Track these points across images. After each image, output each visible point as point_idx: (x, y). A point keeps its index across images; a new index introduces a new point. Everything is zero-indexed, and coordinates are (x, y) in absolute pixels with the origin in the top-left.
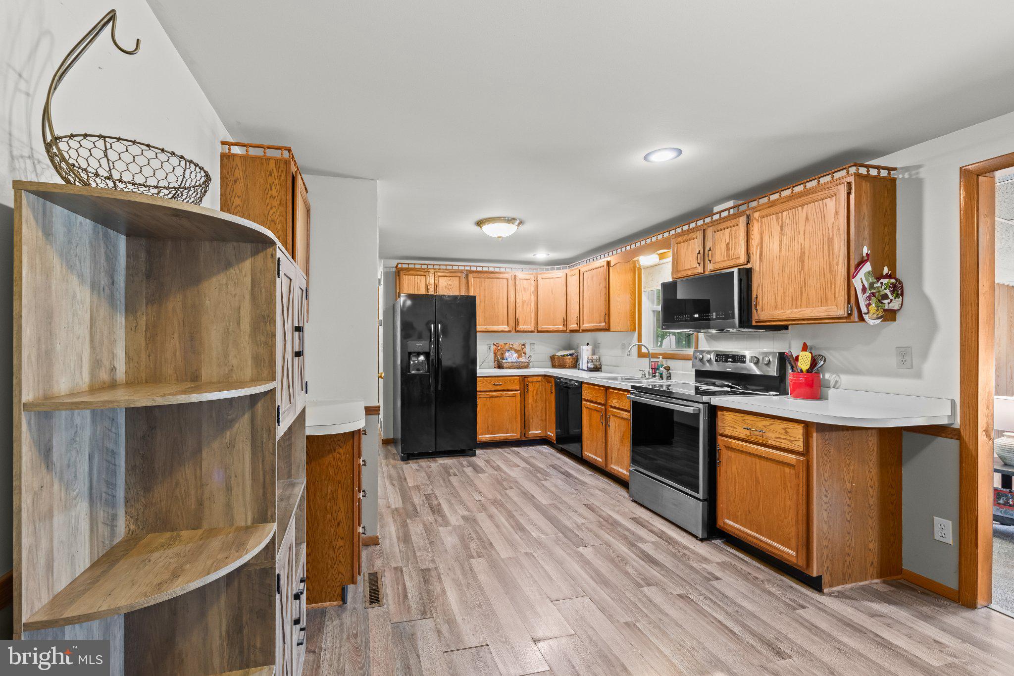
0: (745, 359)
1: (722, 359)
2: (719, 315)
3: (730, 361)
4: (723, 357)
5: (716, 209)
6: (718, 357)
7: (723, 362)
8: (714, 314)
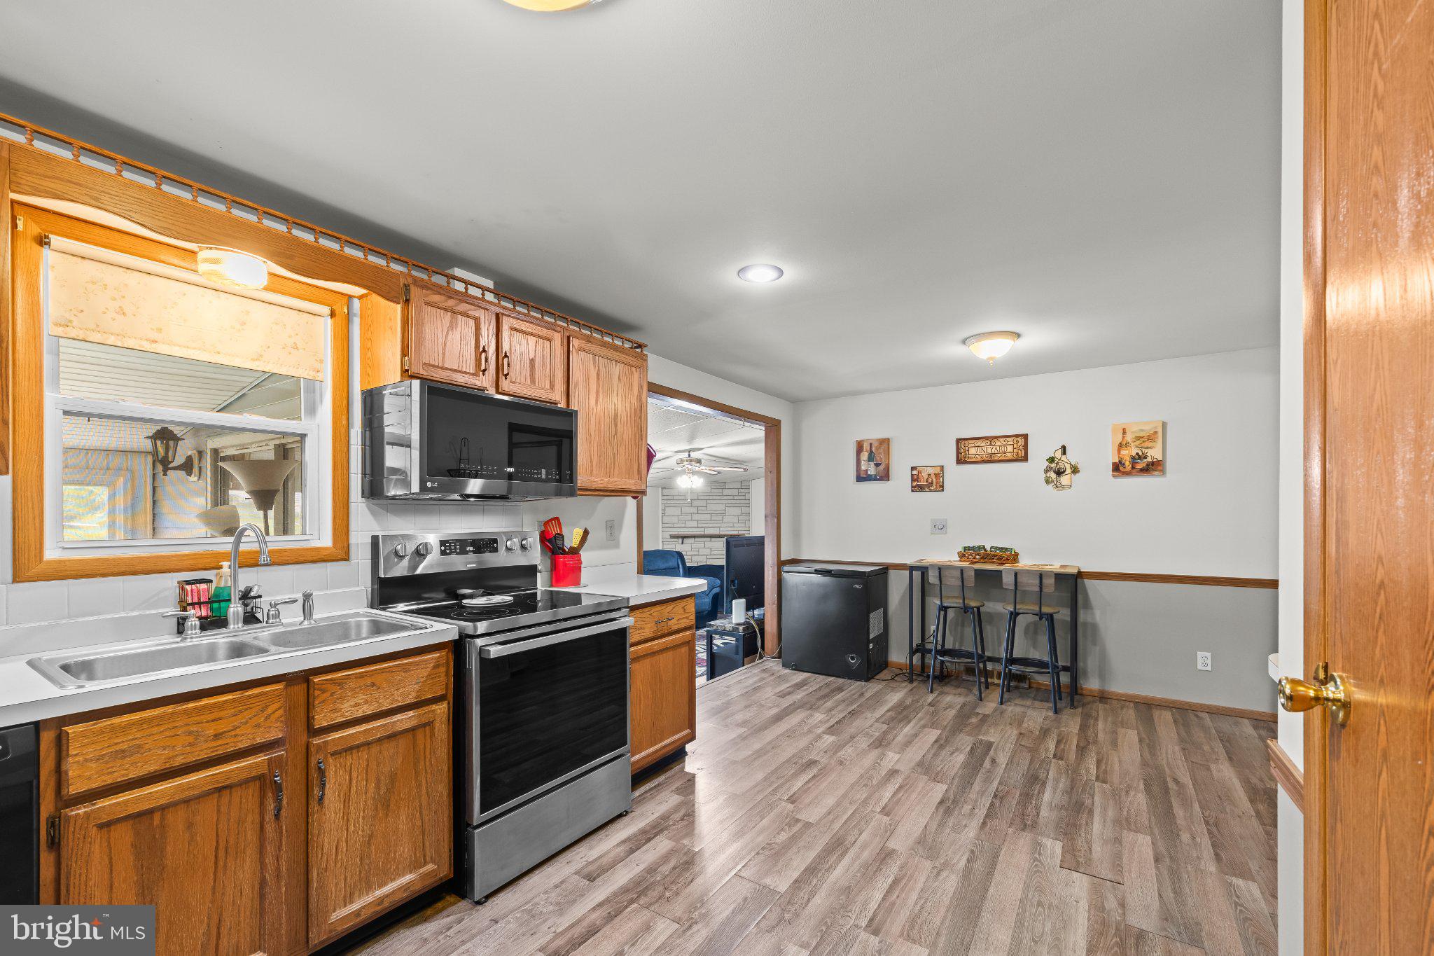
0: (495, 545)
1: (455, 549)
2: (551, 474)
3: (470, 551)
4: (455, 546)
5: (458, 272)
6: (445, 546)
7: (457, 554)
8: (544, 471)
